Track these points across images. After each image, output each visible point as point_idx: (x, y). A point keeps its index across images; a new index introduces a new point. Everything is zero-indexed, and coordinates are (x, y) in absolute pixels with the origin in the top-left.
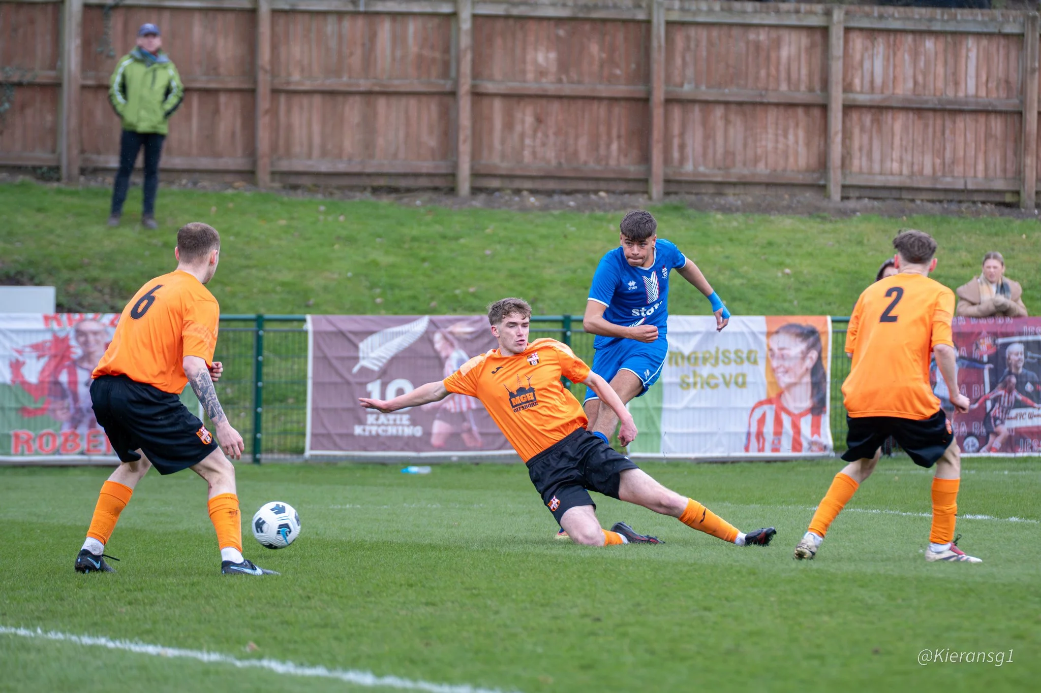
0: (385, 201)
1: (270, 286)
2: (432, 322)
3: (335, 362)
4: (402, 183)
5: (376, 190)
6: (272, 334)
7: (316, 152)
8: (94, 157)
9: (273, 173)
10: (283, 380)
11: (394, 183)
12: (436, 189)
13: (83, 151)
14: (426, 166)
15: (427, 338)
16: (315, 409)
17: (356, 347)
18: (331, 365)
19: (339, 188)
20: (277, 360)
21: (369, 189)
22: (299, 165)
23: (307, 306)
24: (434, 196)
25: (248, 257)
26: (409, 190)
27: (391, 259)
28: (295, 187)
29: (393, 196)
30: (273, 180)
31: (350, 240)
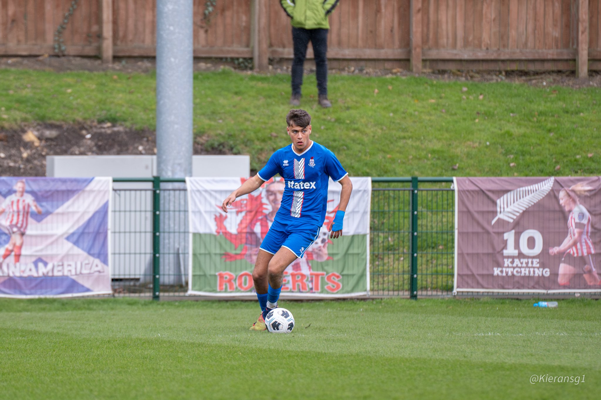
0: (517, 82)
1: (423, 154)
2: (556, 181)
3: (476, 215)
4: (532, 67)
5: (509, 74)
6: (424, 193)
7: (460, 43)
8: (280, 50)
9: (424, 61)
10: (435, 230)
11: (523, 67)
12: (559, 72)
13: (271, 45)
14: (551, 53)
15: (553, 195)
16: (460, 254)
17: (495, 203)
18: (473, 218)
19: (478, 72)
20: (429, 214)
21: (504, 73)
22: (446, 54)
23: (454, 169)
24: (558, 78)
25: (405, 130)
26: (536, 73)
27: (522, 130)
28: (443, 72)
29: (524, 78)
30: (424, 67)
31: (488, 115)
